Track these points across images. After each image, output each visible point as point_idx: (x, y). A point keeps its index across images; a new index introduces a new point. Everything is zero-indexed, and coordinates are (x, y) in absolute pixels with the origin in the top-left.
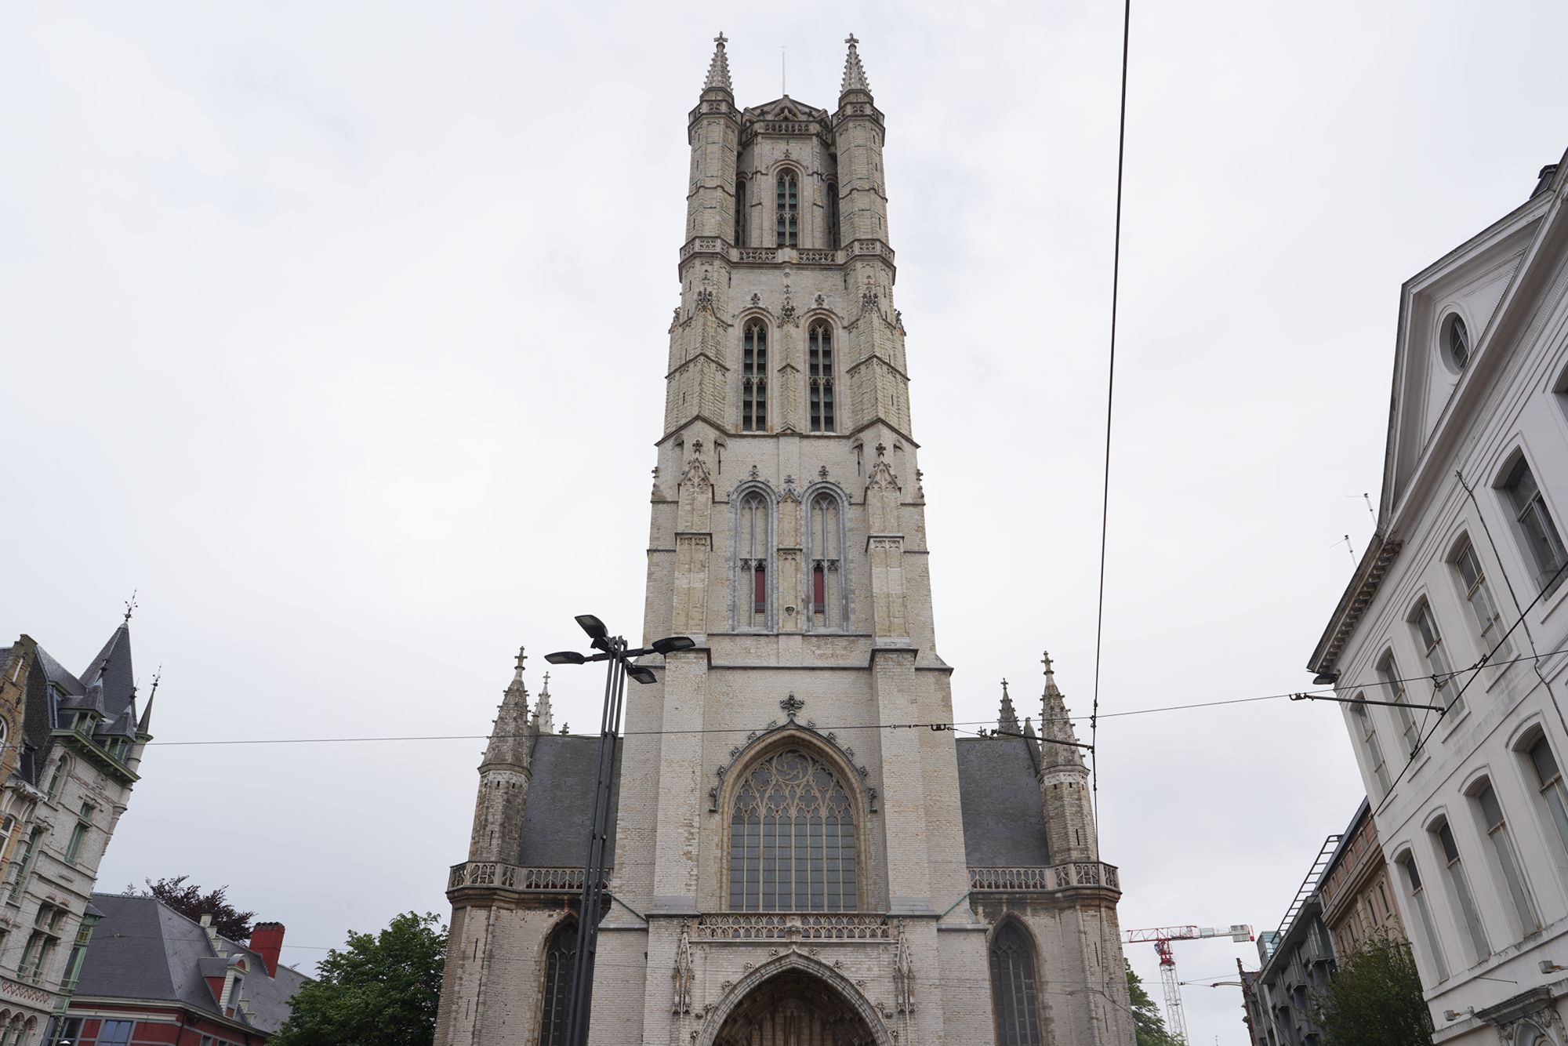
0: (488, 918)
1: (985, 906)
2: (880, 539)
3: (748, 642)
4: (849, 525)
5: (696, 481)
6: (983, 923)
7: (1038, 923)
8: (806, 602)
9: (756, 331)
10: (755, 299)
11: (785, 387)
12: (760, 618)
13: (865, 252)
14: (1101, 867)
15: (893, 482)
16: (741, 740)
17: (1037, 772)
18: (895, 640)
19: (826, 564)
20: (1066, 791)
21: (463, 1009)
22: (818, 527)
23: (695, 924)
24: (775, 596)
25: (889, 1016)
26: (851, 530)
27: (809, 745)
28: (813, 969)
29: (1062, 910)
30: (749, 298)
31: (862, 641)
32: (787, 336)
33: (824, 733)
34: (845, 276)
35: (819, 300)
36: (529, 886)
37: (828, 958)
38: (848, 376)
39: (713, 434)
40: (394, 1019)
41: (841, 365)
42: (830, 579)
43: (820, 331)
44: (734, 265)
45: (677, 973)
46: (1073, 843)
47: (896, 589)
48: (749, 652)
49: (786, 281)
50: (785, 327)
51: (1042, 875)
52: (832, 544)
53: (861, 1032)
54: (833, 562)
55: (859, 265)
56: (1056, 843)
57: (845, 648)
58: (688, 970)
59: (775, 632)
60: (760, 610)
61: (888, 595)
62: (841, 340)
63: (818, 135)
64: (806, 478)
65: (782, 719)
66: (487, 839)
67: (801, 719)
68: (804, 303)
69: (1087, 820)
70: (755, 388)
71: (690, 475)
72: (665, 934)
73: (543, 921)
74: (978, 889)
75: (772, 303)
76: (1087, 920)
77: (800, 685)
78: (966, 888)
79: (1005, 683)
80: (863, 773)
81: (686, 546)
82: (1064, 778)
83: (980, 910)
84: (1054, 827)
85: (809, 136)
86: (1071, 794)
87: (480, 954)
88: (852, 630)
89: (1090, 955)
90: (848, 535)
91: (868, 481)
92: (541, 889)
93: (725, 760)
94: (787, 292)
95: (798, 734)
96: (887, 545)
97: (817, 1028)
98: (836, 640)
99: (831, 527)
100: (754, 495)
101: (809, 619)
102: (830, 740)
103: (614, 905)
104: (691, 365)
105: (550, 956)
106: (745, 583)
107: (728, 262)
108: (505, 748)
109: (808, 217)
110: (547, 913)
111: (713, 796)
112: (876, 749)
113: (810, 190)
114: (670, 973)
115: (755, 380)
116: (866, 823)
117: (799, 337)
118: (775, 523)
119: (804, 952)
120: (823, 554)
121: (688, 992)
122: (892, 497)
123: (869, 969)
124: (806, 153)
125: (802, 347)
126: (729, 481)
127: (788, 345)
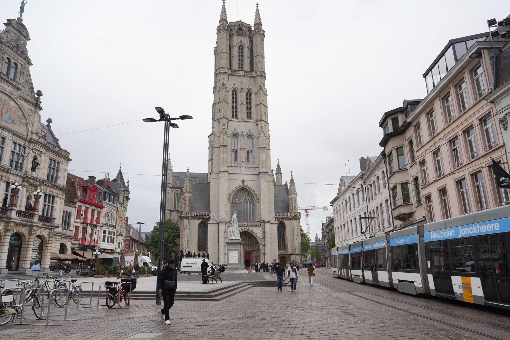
0: (188, 221)
1: (277, 219)
2: (261, 148)
3: (234, 168)
4: (255, 143)
5: (224, 133)
6: (277, 222)
7: (286, 222)
8: (246, 160)
9: (234, 93)
10: (234, 84)
11: (241, 109)
12: (236, 162)
13: (260, 74)
14: (298, 213)
15: (264, 135)
16: (234, 188)
17: (288, 195)
18: (264, 170)
19: (250, 151)
20: (293, 199)
21: (185, 237)
22: (248, 142)
23: (228, 223)
24: (240, 158)
25: (261, 238)
26: (255, 144)
27: (246, 189)
28: (248, 231)
29: (291, 220)
30: (233, 84)
31: (257, 168)
32: (242, 95)
33: (249, 187)
34: (255, 79)
35: (249, 86)
36: (195, 215)
37: (251, 229)
38: (255, 106)
39: (226, 121)
40: (172, 239)
41: (253, 104)
42: (250, 154)
43: (249, 94)
44: (230, 75)
45: (225, 232)
46: (294, 208)
47: (264, 159)
48: (235, 170)
49: (242, 80)
50: (241, 93)
51: (288, 214)
52: (251, 146)
53: (256, 240)
54: (251, 151)
55: (258, 77)
56: (290, 208)
57: (253, 170)
58: (227, 231)
59: (240, 166)
60: (236, 161)
61: (263, 160)
62: (253, 96)
63: (249, 36)
64: (246, 132)
65: (242, 184)
66: (186, 206)
67: (245, 185)
68: (246, 87)
69: (296, 204)
70: (234, 108)
71: (223, 132)
72: (223, 225)
73: (198, 222)
74: (276, 216)
75: (238, 86)
76: (295, 222)
77: (245, 177)
78: (274, 216)
79: (278, 160)
80: (257, 195)
81: (222, 148)
82: (293, 196)
83: (276, 220)
84: (290, 205)
85: (246, 36)
86: (294, 199)
87: (187, 228)
88: (255, 166)
89: (295, 228)
90: (255, 145)
91: (259, 134)
92: (197, 216)
93: (231, 192)
94: (242, 83)
95: (244, 187)
96: (263, 149)
97: (248, 240)
98: (252, 168)
99: (251, 142)
100: (235, 135)
101: (246, 163)
102: (250, 189)
103: (211, 219)
104: (221, 103)
105: (199, 227)
106: (233, 154)
107: (228, 74)
108: (187, 189)
109: (246, 60)
110: (198, 220)
111: (229, 199)
112: (260, 190)
113: (246, 52)
114: (224, 231)
115: (234, 106)
116: (257, 205)
117: (244, 95)
118: (240, 142)
119: (247, 228)
120: (249, 149)
121: (227, 235)
122: (264, 138)
123: (258, 231)
124: (245, 41)
125: (245, 98)
126: (230, 132)
127: (242, 97)
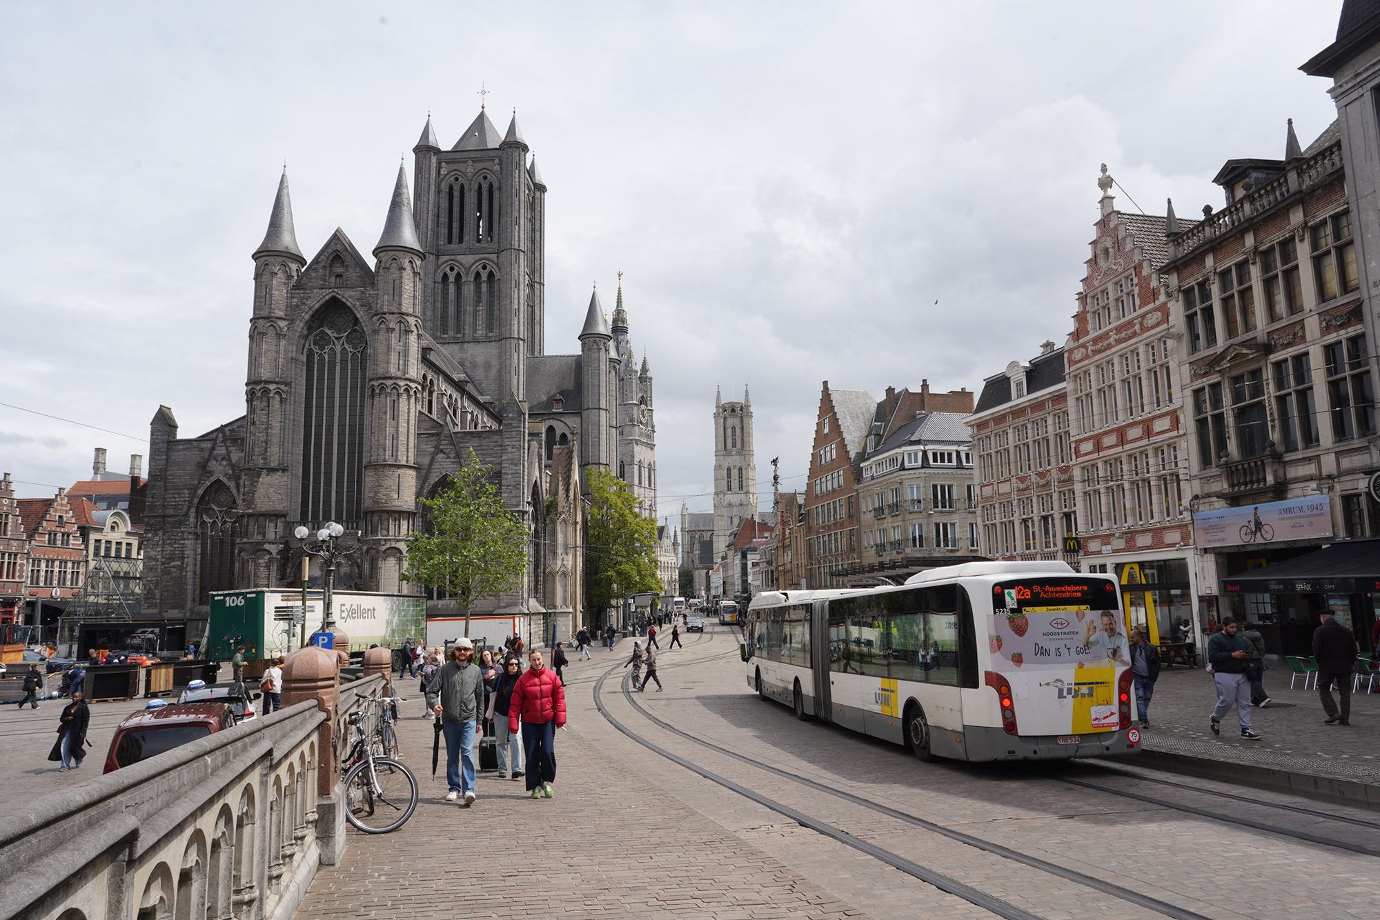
9: (729, 470)
11: (734, 482)
13: (748, 451)
30: (727, 463)
34: (745, 457)
35: (740, 463)
38: (745, 480)
41: (744, 478)
43: (740, 469)
44: (725, 456)
49: (734, 458)
50: (734, 470)
55: (747, 454)
62: (744, 472)
63: (740, 415)
64: (738, 502)
68: (738, 465)
70: (729, 483)
75: (731, 465)
85: (738, 415)
94: (734, 461)
100: (730, 505)
106: (729, 519)
107: (723, 455)
109: (738, 440)
113: (738, 431)
115: (729, 481)
117: (737, 471)
124: (737, 421)
125: (737, 474)
126: (725, 504)
127: (735, 473)
